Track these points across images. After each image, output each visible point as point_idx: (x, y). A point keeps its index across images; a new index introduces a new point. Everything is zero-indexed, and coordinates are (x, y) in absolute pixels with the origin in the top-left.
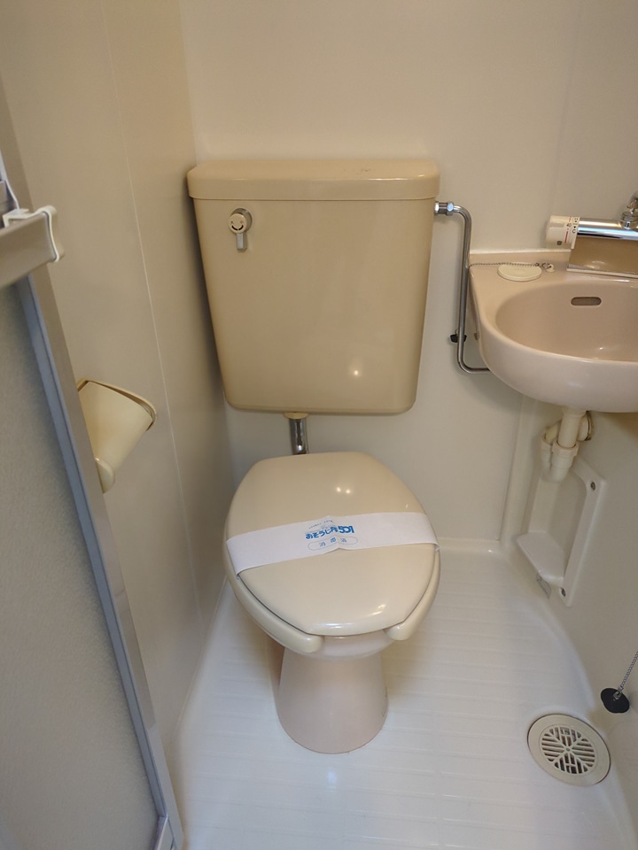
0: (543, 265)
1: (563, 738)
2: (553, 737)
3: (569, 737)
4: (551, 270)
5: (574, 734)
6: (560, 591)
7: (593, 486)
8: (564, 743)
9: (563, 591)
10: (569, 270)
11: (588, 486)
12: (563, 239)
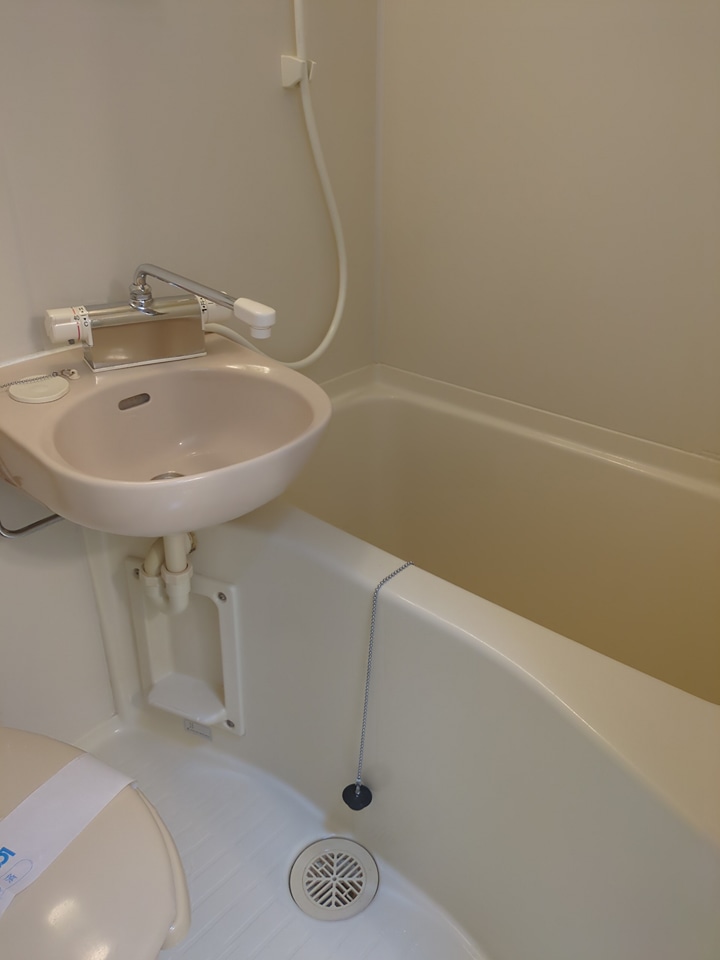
0: (62, 372)
1: (322, 871)
2: (315, 879)
3: (325, 865)
4: (75, 376)
5: (327, 859)
6: (226, 725)
7: (222, 596)
8: (328, 876)
9: (230, 723)
10: (96, 370)
11: (216, 600)
12: (75, 337)
